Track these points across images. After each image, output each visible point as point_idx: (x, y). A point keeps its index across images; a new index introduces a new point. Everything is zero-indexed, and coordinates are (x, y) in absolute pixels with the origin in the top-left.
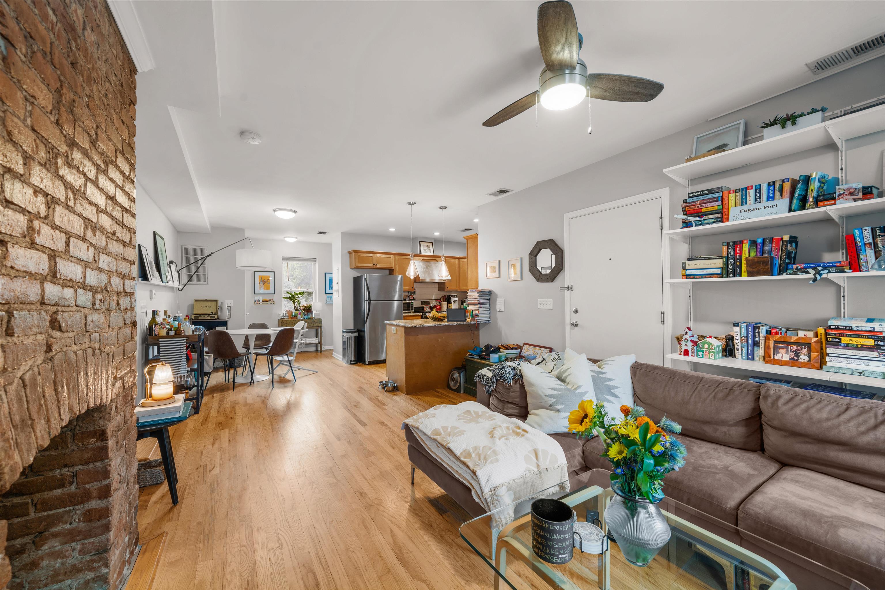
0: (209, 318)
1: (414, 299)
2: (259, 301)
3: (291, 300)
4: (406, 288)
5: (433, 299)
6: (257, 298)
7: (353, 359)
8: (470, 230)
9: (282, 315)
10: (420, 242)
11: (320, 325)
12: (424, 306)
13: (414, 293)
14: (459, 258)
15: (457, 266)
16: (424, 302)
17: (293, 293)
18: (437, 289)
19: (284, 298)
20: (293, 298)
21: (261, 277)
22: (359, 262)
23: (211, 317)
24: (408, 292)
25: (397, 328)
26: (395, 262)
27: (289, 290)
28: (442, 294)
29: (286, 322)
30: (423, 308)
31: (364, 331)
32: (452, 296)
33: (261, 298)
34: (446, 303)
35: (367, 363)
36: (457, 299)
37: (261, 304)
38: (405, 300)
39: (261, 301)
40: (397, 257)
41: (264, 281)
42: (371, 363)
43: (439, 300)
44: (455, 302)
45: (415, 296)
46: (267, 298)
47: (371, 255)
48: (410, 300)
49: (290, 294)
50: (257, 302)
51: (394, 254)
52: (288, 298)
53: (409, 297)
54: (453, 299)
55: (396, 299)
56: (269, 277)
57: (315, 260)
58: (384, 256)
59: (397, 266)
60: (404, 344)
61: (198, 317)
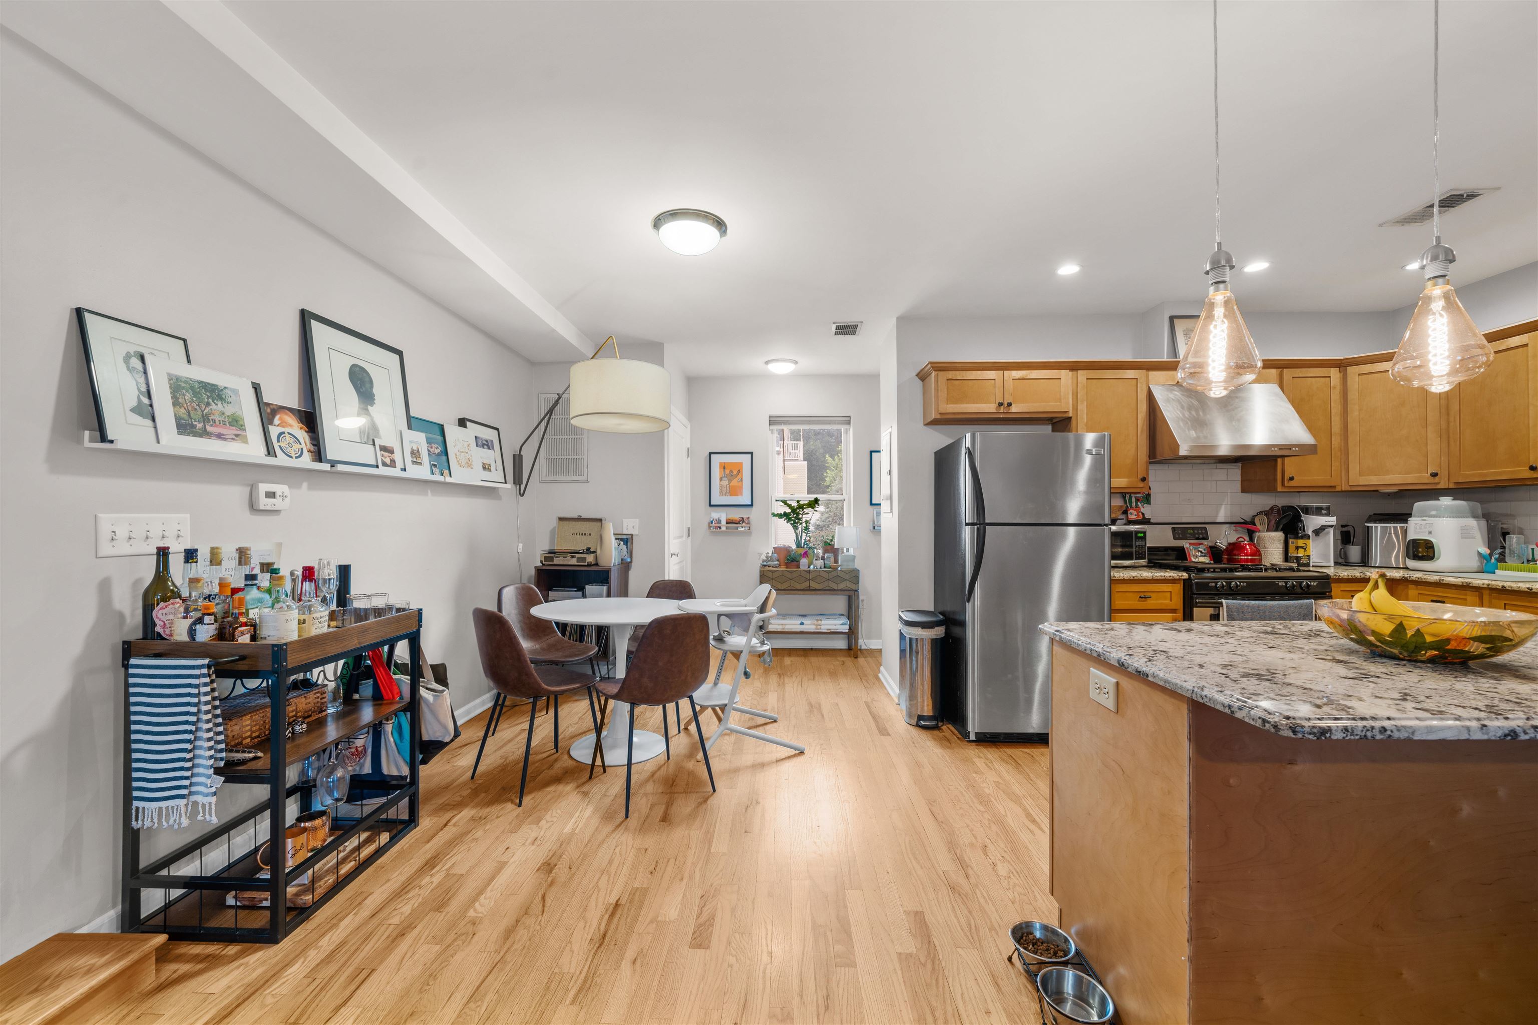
0: (574, 561)
1: (1146, 521)
2: (719, 521)
3: (789, 520)
4: (1120, 482)
5: (1220, 519)
6: (716, 514)
7: (927, 709)
8: (1472, 196)
9: (763, 557)
10: (1172, 319)
11: (854, 587)
12: (1185, 544)
13: (1147, 499)
14: (1341, 365)
15: (1336, 396)
16: (1181, 531)
17: (795, 504)
18: (1238, 486)
19: (774, 515)
20: (794, 515)
21: (724, 466)
22: (949, 400)
23: (579, 559)
24: (1123, 495)
25: (1126, 683)
26: (1075, 395)
27: (786, 496)
28: (1264, 501)
29: (770, 574)
30: (1181, 553)
31: (962, 624)
32: (1307, 510)
33: (722, 516)
34: (1280, 535)
35: (972, 737)
36: (1332, 520)
37: (724, 528)
38: (1114, 522)
39: (724, 522)
40: (1082, 375)
41: (732, 473)
42: (988, 740)
43: (1249, 527)
44: (1318, 532)
45: (1147, 511)
46: (736, 514)
47: (991, 374)
48: (1130, 522)
49: (789, 506)
50: (713, 525)
51: (1074, 367)
52: (780, 516)
53: (1125, 512)
54: (1312, 522)
55: (1071, 519)
56: (741, 464)
57: (847, 421)
58: (1035, 374)
59: (1082, 408)
60: (1182, 810)
61: (551, 559)
